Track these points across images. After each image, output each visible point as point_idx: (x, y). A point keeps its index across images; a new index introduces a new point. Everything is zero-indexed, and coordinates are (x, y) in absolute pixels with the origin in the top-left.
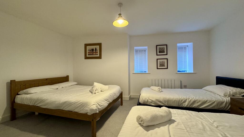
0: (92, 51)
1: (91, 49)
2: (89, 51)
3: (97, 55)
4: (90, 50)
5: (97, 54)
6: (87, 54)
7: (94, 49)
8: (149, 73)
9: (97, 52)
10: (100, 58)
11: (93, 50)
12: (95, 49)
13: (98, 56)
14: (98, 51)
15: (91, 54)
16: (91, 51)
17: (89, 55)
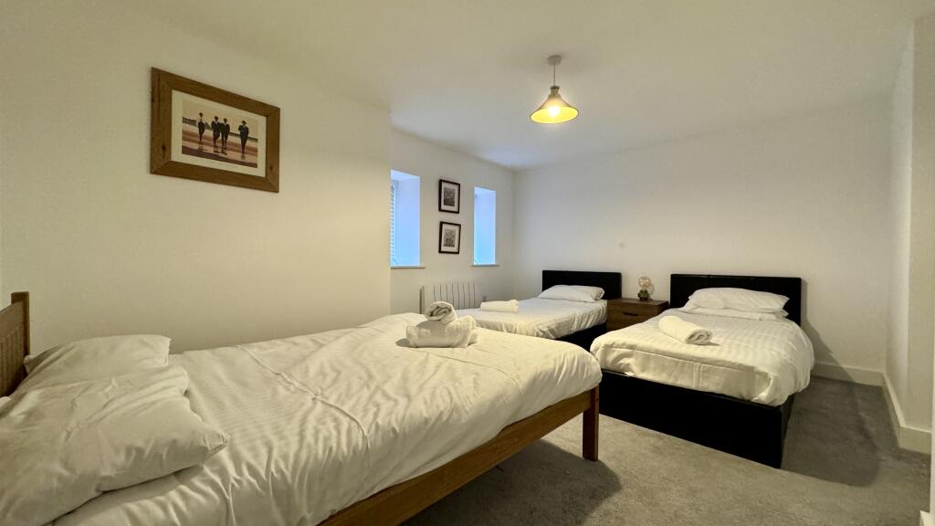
0: (216, 137)
1: (208, 120)
2: (196, 130)
3: (255, 165)
4: (202, 126)
5: (249, 158)
6: (177, 143)
7: (234, 129)
8: (423, 265)
9: (255, 150)
10: (269, 183)
11: (221, 129)
12: (241, 128)
13: (260, 172)
14: (261, 147)
15: (210, 150)
16: (209, 133)
17: (186, 151)
